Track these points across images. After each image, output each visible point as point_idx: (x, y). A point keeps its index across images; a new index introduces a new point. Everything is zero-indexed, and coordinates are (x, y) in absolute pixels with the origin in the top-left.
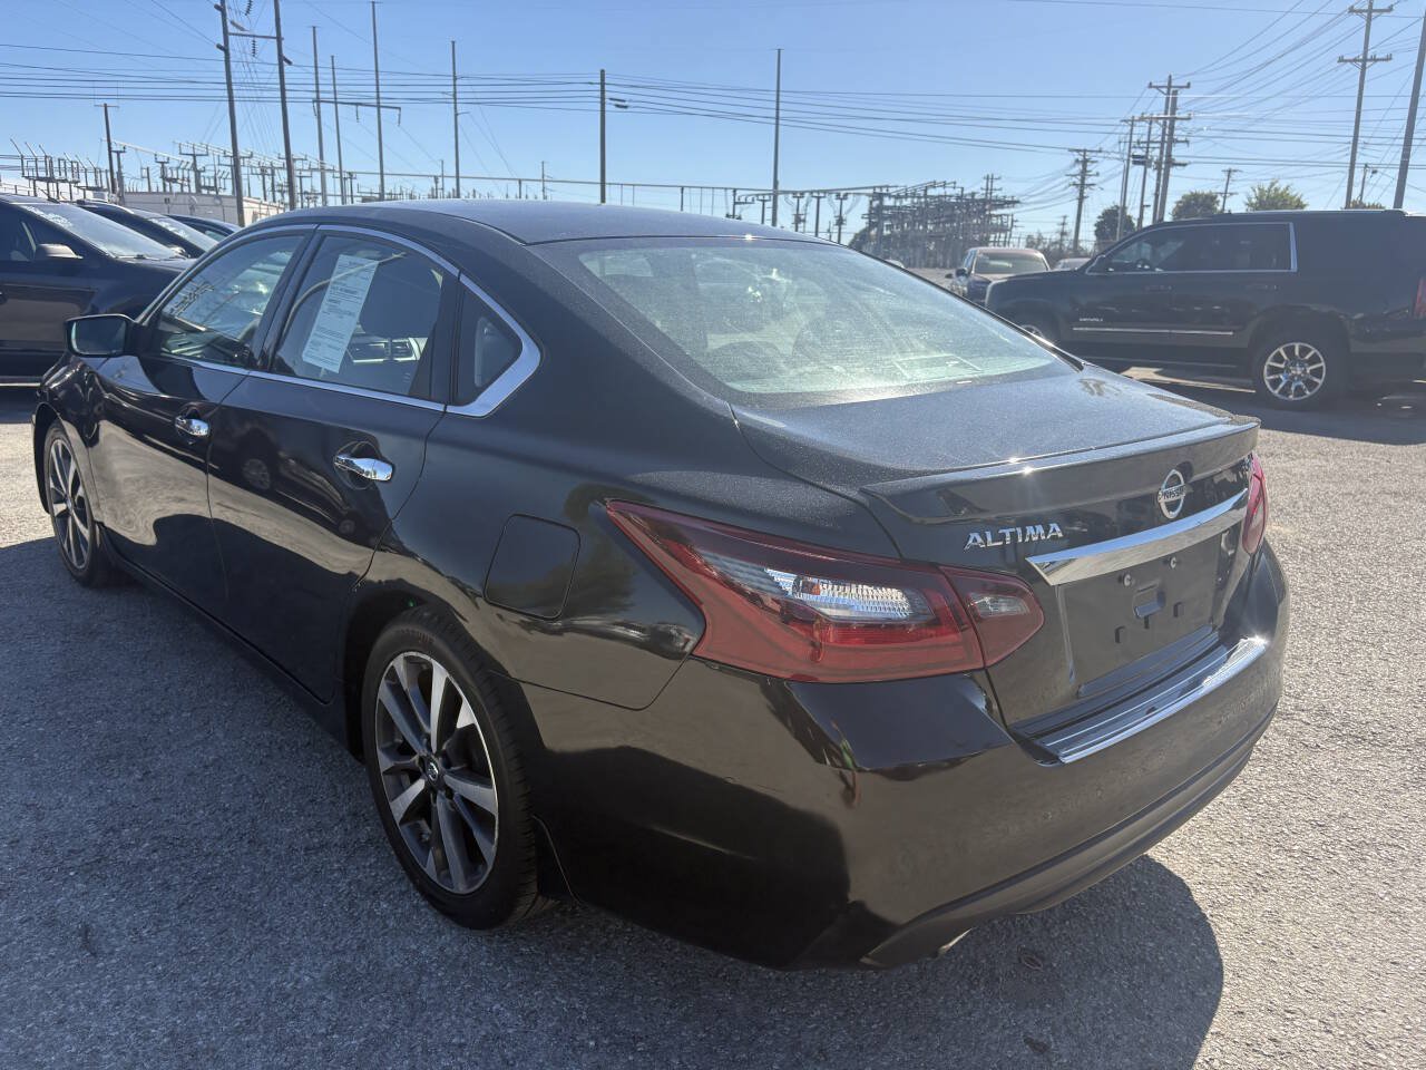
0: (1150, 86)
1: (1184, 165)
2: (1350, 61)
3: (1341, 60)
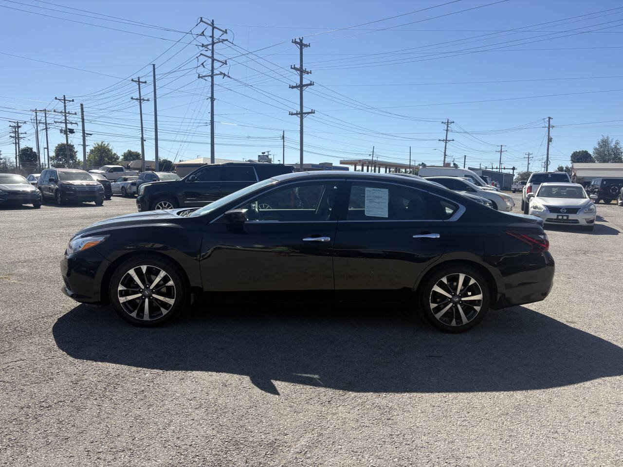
0: (56, 98)
1: (91, 135)
2: (136, 99)
3: (132, 98)
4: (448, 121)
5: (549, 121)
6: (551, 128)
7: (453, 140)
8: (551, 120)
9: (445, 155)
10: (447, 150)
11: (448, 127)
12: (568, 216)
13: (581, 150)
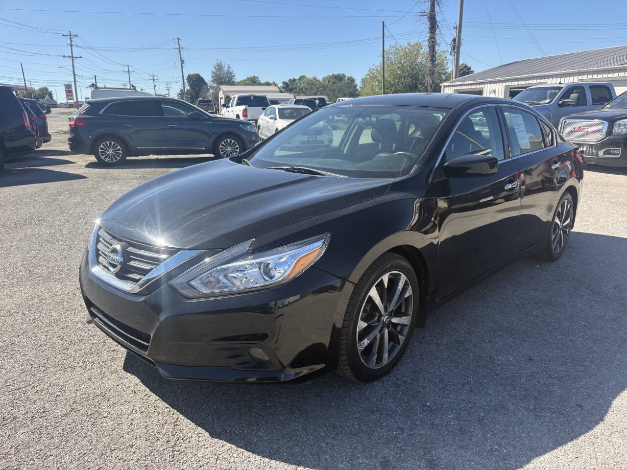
4: (70, 33)
5: (179, 42)
6: (181, 50)
7: (81, 57)
8: (180, 41)
9: (75, 75)
10: (75, 68)
11: (71, 41)
12: (316, 138)
13: (194, 73)
